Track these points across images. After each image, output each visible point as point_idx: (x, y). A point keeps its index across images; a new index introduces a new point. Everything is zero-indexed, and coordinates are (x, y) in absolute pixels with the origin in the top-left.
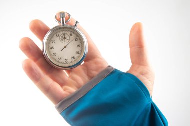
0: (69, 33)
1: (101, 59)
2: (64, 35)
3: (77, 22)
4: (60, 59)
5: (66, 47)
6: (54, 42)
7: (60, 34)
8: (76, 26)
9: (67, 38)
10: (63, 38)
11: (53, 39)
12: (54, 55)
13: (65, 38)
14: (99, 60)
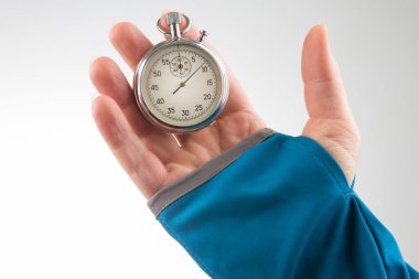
0: (189, 56)
1: (249, 113)
2: (179, 60)
3: (204, 33)
4: (171, 110)
5: (182, 85)
6: (158, 74)
7: (170, 57)
8: (201, 40)
9: (185, 66)
10: (175, 67)
11: (156, 69)
12: (159, 102)
13: (180, 67)
14: (245, 115)
